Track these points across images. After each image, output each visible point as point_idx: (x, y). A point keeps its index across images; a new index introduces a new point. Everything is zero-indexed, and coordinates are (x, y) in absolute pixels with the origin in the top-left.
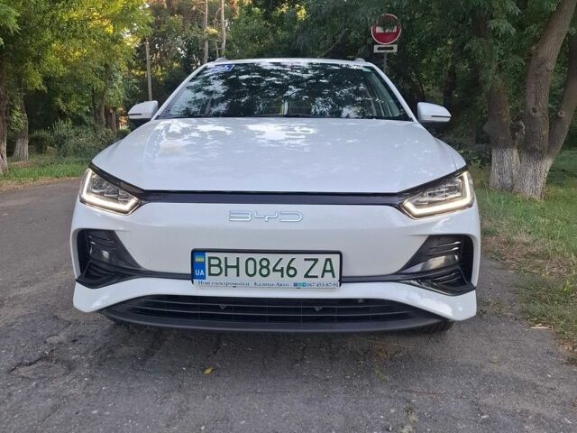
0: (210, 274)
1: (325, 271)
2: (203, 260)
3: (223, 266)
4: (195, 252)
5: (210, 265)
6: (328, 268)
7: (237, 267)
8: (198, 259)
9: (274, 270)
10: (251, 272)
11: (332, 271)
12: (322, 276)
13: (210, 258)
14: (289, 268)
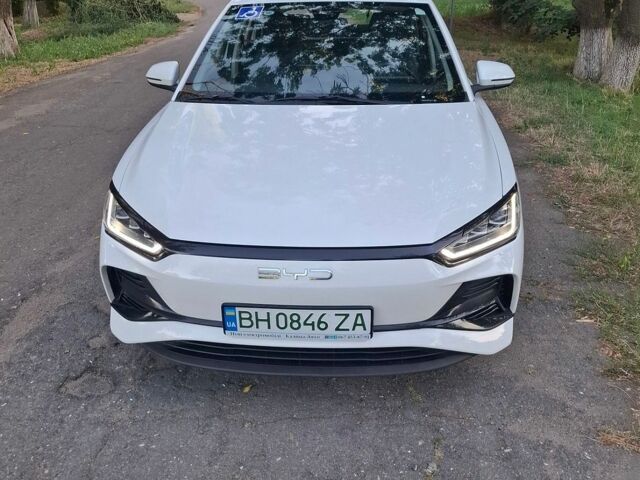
0: (241, 326)
1: (356, 324)
2: (233, 314)
3: (254, 319)
4: (225, 307)
5: (241, 319)
6: (359, 322)
7: (268, 320)
8: (229, 313)
9: (305, 324)
10: (282, 325)
11: (363, 324)
12: (354, 329)
13: (240, 313)
14: (320, 322)
